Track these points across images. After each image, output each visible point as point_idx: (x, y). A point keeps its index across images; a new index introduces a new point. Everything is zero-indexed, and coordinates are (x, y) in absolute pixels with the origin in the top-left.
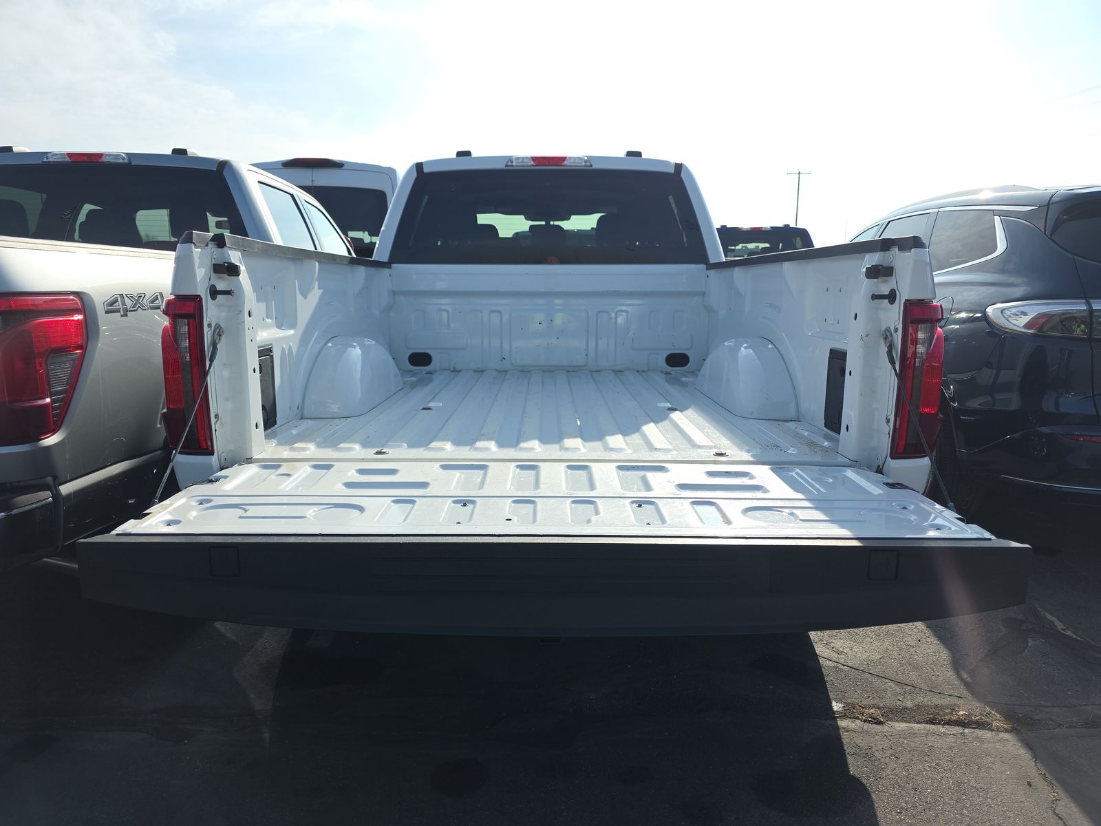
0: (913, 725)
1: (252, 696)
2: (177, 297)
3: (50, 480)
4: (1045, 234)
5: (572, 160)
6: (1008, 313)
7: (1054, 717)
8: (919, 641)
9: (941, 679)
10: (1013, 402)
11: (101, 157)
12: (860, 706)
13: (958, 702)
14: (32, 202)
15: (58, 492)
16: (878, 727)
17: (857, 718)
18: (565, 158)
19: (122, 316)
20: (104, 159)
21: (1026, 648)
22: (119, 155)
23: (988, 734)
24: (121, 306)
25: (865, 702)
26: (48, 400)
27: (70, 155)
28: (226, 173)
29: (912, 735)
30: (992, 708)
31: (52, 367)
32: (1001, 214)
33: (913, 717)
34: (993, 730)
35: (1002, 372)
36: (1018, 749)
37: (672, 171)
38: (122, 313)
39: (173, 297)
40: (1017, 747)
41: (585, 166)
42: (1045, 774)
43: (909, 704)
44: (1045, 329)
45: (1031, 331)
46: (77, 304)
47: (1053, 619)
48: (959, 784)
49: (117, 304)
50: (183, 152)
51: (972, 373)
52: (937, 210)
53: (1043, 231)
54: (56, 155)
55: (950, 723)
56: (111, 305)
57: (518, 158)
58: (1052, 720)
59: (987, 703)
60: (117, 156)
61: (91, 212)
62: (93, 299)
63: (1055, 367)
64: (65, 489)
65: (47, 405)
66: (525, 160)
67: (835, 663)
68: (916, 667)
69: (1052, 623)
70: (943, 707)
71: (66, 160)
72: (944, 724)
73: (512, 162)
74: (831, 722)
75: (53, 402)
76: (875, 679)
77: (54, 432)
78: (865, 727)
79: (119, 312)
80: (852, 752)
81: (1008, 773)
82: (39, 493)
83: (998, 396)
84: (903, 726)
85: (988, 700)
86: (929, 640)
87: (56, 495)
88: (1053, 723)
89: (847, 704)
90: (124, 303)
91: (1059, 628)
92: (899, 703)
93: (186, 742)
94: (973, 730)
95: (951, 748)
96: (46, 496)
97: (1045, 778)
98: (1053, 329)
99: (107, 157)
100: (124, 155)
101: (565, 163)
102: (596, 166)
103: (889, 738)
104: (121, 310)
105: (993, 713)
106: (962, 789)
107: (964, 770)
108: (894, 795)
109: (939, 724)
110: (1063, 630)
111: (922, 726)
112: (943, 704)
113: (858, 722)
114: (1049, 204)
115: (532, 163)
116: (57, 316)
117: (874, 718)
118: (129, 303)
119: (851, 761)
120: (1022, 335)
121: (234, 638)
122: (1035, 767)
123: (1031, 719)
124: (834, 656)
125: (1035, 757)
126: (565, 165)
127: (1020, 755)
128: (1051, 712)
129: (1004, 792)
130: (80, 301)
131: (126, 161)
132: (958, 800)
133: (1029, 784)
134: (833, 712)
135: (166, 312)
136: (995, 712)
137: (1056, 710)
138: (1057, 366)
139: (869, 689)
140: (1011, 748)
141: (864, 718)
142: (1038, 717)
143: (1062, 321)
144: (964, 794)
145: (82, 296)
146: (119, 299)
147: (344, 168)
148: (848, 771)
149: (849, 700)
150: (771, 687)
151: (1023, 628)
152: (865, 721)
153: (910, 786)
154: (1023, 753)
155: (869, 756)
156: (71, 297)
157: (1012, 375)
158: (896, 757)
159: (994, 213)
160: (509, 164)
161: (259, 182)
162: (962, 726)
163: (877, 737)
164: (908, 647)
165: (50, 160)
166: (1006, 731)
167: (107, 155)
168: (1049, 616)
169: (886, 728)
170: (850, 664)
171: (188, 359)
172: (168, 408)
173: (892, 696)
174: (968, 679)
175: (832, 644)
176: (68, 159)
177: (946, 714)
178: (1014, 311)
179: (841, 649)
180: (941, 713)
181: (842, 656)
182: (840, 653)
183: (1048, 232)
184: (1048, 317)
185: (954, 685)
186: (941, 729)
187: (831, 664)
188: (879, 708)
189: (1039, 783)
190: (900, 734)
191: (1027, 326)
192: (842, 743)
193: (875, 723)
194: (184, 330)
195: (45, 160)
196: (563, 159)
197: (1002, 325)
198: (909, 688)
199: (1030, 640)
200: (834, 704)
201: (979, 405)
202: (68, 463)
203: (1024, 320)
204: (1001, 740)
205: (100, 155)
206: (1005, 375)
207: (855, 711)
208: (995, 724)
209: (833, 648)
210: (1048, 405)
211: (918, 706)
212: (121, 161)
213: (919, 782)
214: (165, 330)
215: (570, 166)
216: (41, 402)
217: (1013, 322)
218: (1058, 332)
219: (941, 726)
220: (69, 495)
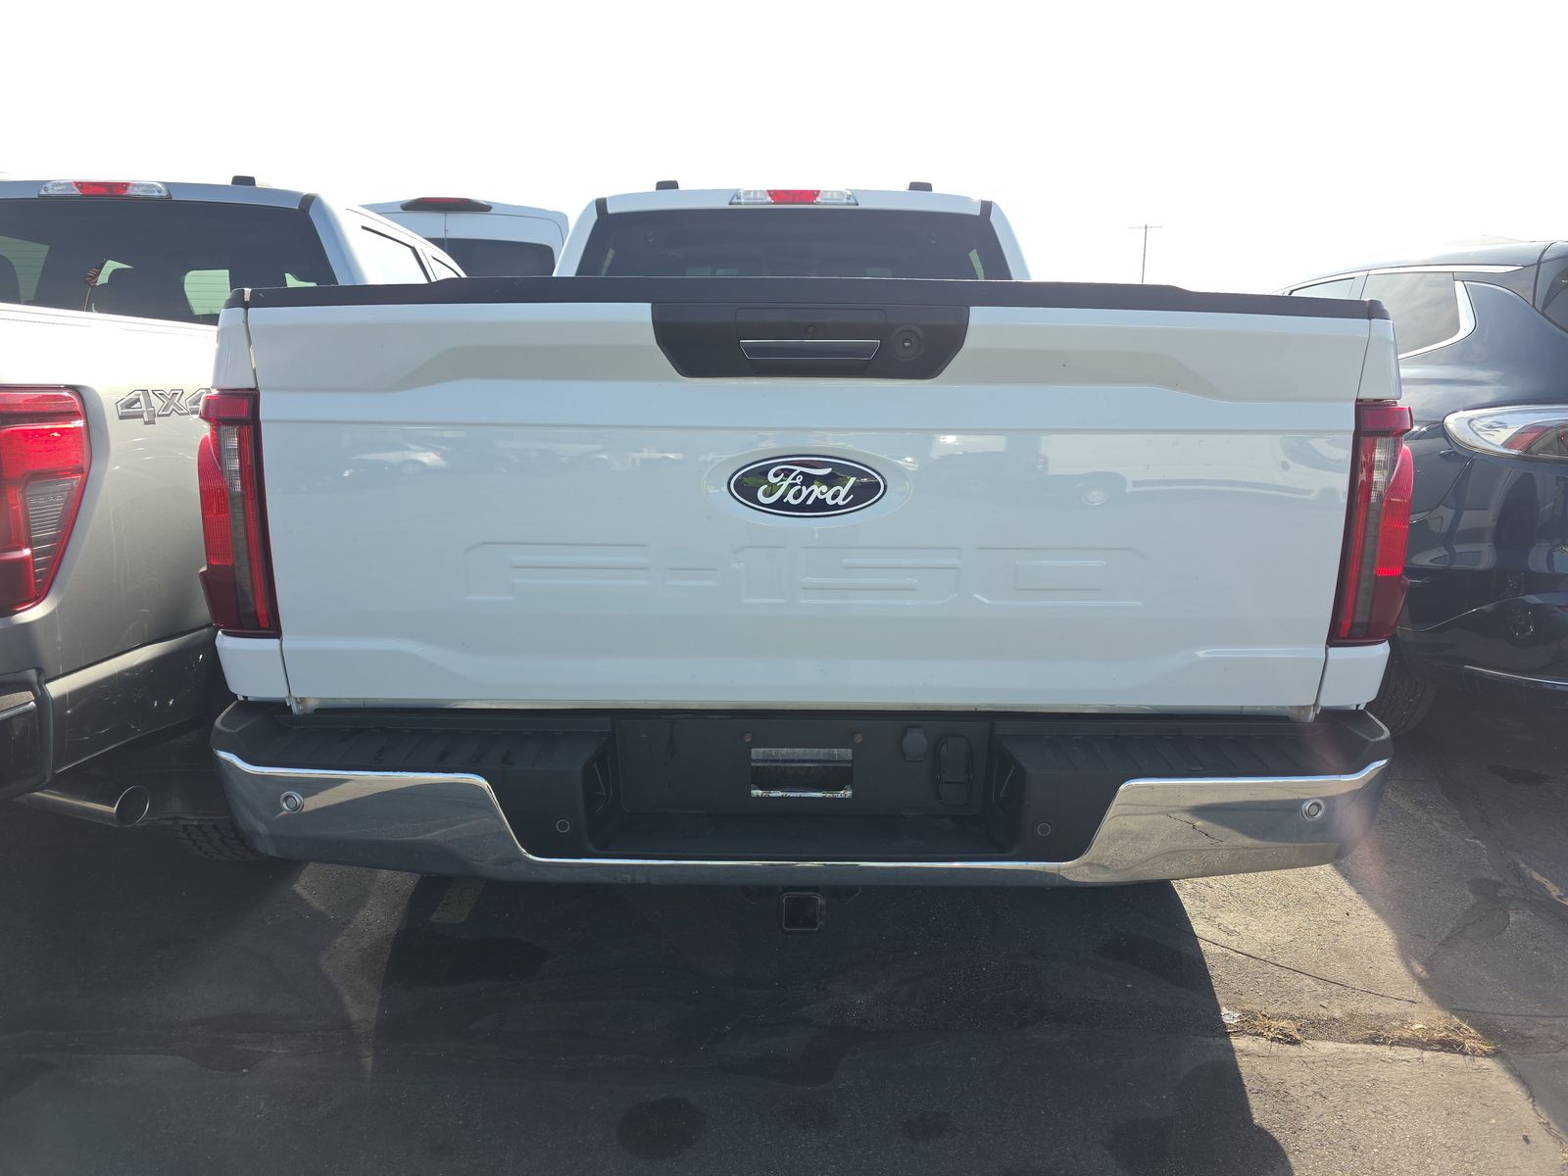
0: (1345, 1046)
1: (347, 999)
2: (222, 391)
3: (32, 674)
4: (1533, 306)
5: (829, 196)
6: (1478, 424)
7: (1556, 1033)
8: (1348, 914)
9: (1382, 973)
10: (1485, 557)
11: (126, 189)
12: (1265, 1016)
13: (1410, 1010)
14: (29, 256)
15: (44, 692)
16: (1292, 1049)
17: (1261, 1035)
18: (818, 192)
19: (146, 423)
20: (131, 192)
21: (1507, 926)
22: (154, 186)
23: (1458, 1060)
24: (144, 408)
25: (1271, 1010)
26: (27, 552)
27: (80, 185)
28: (312, 213)
29: (1345, 1061)
30: (1462, 1018)
31: (33, 501)
32: (1466, 278)
33: (1345, 1033)
34: (1466, 1054)
35: (1466, 513)
36: (1504, 1084)
37: (977, 212)
38: (146, 420)
39: (215, 392)
40: (1504, 1081)
41: (848, 204)
42: (1548, 1124)
43: (1337, 1013)
44: (1534, 449)
45: (1514, 452)
46: (74, 404)
47: (1543, 880)
48: (1420, 1140)
49: (138, 405)
50: (249, 181)
51: (1423, 514)
52: (1365, 273)
53: (1531, 301)
54: (59, 184)
55: (1401, 1042)
56: (128, 407)
57: (748, 193)
58: (1552, 1038)
59: (1454, 1011)
60: (150, 187)
61: (115, 273)
62: (99, 398)
63: (1547, 507)
64: (56, 688)
65: (25, 560)
66: (758, 195)
67: (1224, 949)
68: (1345, 956)
69: (1544, 886)
70: (1389, 1018)
71: (74, 193)
72: (1392, 1044)
73: (739, 198)
74: (1222, 1041)
75: (34, 554)
76: (1284, 973)
77: (37, 599)
78: (1274, 1049)
79: (142, 416)
80: (1256, 1088)
81: (1493, 1121)
82: (13, 695)
83: (1458, 549)
84: (1327, 1047)
85: (1454, 1006)
86: (1361, 913)
87: (42, 699)
88: (1555, 1043)
89: (1245, 1013)
90: (149, 404)
91: (1554, 894)
92: (1322, 1011)
93: (244, 1071)
94: (1435, 1054)
95: (1403, 1082)
96: (26, 700)
97: (1549, 1130)
98: (1545, 449)
99: (136, 189)
100: (160, 185)
101: (818, 199)
102: (865, 204)
103: (1311, 1065)
104: (145, 415)
105: (1465, 1026)
106: (1426, 1147)
107: (1426, 1116)
108: (1323, 1157)
109: (1384, 1043)
110: (1559, 897)
111: (1360, 1047)
112: (1389, 1013)
113: (1262, 1040)
114: (1539, 263)
115: (769, 199)
116: (41, 421)
117: (1286, 1035)
118: (157, 403)
119: (1254, 1102)
120: (1501, 457)
121: (322, 908)
122: (1532, 1112)
123: (1522, 1036)
124: (1222, 938)
125: (1532, 1095)
126: (818, 203)
127: (1509, 1093)
128: (1551, 1025)
129: (1487, 1153)
130: (75, 401)
131: (164, 194)
132: (1421, 1165)
133: (1526, 1140)
134: (1224, 1026)
135: (205, 417)
136: (1468, 1024)
137: (1557, 1021)
138: (1552, 504)
139: (1275, 989)
140: (1496, 1083)
141: (1271, 1035)
142: (1533, 1033)
143: (1559, 437)
144: (1429, 1155)
145: (82, 392)
146: (141, 398)
147: (491, 212)
148: (1251, 1120)
149: (1247, 1007)
150: (1129, 986)
151: (1500, 895)
152: (1272, 1040)
153: (1346, 1143)
154: (1513, 1089)
155: (1282, 1095)
156: (66, 394)
157: (1486, 518)
158: (1322, 1096)
159: (1455, 277)
160: (735, 200)
161: (364, 228)
162: (1419, 1048)
163: (1293, 1066)
164: (1332, 924)
165: (51, 192)
166: (1486, 1055)
167: (134, 185)
168: (1537, 877)
169: (1304, 1050)
170: (1246, 951)
171: (238, 489)
172: (209, 565)
173: (1312, 1002)
174: (1424, 973)
175: (1217, 920)
176: (76, 192)
177: (1394, 1027)
178: (1488, 421)
179: (1231, 927)
180: (1387, 1027)
181: (1233, 938)
182: (1230, 933)
183: (1539, 305)
184: (1541, 430)
185: (1404, 982)
186: (1386, 1051)
187: (1218, 950)
188: (1293, 1019)
189: (1540, 1136)
190: (1326, 1060)
191: (1508, 444)
192: (1239, 1074)
193: (1288, 1043)
194: (233, 443)
195: (43, 192)
196: (814, 194)
197: (1469, 442)
198: (1336, 986)
199: (1511, 913)
200: (1224, 1011)
201: (1431, 561)
202: (59, 648)
203: (1504, 435)
204: (1479, 1070)
205: (124, 186)
206: (1469, 519)
207: (1257, 1023)
208: (1468, 1044)
209: (1219, 925)
210: (1537, 561)
211: (1352, 1016)
212: (157, 194)
213: (1359, 1137)
214: (204, 442)
215: (826, 204)
216: (17, 555)
217: (1485, 437)
218: (1555, 454)
219: (1387, 1047)
220: (62, 698)
